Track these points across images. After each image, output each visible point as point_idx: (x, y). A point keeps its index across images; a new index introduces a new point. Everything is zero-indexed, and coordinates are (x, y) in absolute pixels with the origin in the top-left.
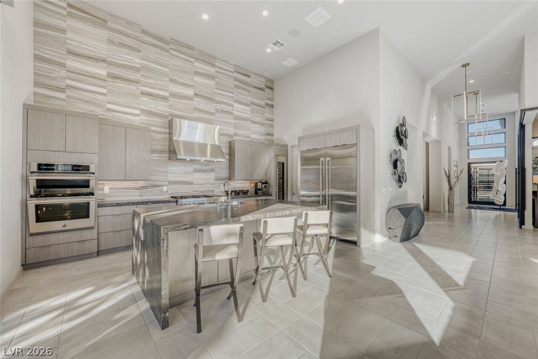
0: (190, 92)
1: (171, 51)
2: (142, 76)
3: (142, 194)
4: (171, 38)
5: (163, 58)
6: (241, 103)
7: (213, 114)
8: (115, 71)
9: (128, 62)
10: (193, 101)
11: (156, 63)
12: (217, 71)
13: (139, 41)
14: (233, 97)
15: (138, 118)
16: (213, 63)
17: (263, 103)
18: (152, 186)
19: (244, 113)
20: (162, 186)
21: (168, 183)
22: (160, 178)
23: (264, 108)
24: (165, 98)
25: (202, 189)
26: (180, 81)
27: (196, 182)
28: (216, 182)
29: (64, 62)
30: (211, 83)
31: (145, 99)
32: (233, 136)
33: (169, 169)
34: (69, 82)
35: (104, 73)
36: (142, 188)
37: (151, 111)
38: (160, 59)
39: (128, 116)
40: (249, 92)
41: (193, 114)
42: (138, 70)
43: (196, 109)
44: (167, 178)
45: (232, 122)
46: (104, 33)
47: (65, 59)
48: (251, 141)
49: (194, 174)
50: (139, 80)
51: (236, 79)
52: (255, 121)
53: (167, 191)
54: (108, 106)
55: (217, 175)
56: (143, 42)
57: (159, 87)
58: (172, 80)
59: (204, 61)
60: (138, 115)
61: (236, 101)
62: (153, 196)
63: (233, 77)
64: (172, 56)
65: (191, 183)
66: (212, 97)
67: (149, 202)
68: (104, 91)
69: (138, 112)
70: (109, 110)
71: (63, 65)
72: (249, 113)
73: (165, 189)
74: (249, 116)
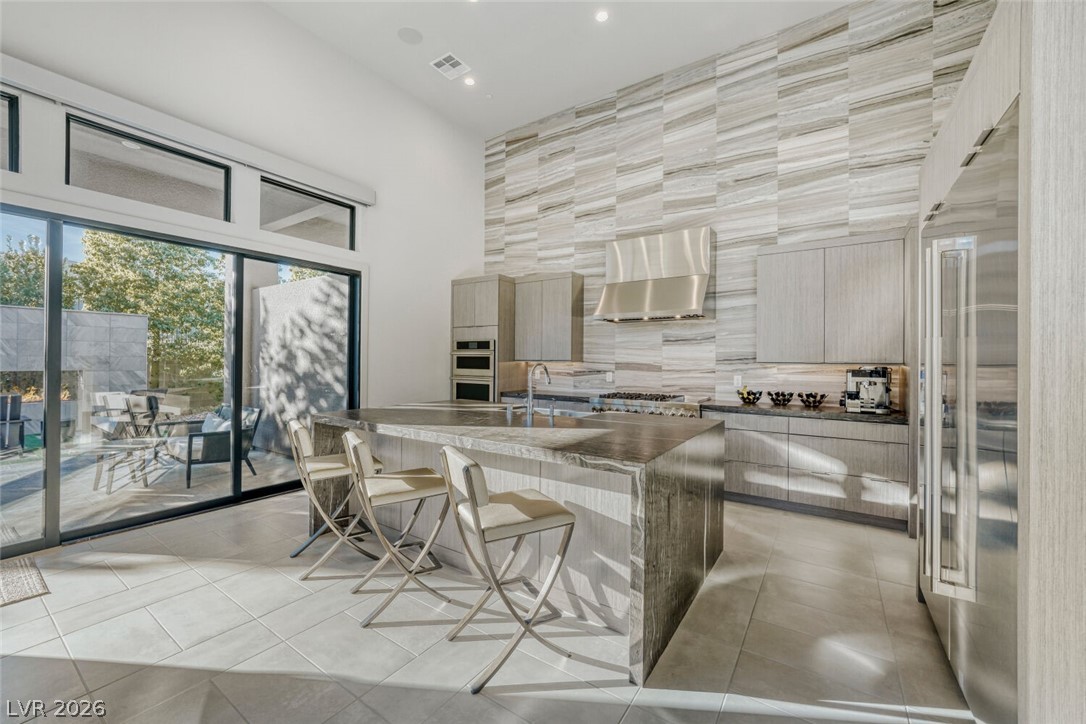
0: (655, 174)
1: (620, 116)
2: (577, 188)
3: (577, 384)
4: (619, 91)
5: (607, 138)
6: (805, 131)
7: (712, 200)
8: (546, 200)
9: (560, 176)
10: (662, 190)
11: (597, 154)
12: (720, 90)
13: (573, 133)
14: (774, 129)
15: (572, 260)
16: (710, 75)
17: (925, 78)
18: (591, 372)
19: (820, 155)
20: (605, 372)
21: (613, 367)
22: (602, 356)
23: (928, 92)
24: (610, 210)
25: (680, 382)
26: (636, 162)
27: (669, 365)
28: (718, 367)
29: (502, 216)
30: (709, 125)
31: (582, 224)
32: (775, 238)
33: (617, 340)
34: (508, 239)
35: (534, 209)
36: (577, 374)
37: (587, 242)
38: (601, 142)
39: (560, 261)
40: (845, 76)
41: (661, 218)
42: (569, 182)
43: (669, 206)
44: (612, 357)
45: (774, 197)
46: (534, 154)
47: (503, 213)
48: (852, 234)
49: (664, 348)
50: (573, 198)
51: (783, 72)
52: (873, 160)
53: (613, 382)
54: (541, 254)
55: (721, 350)
56: (578, 132)
57: (601, 194)
58: (621, 171)
59: (687, 87)
60: (571, 255)
61: (785, 135)
62: (592, 388)
63: (773, 71)
64: (621, 124)
65: (658, 369)
66: (708, 160)
67: (552, 396)
68: (534, 235)
69: (571, 250)
70: (540, 259)
71: (501, 221)
72: (846, 144)
73: (609, 377)
74: (846, 155)
